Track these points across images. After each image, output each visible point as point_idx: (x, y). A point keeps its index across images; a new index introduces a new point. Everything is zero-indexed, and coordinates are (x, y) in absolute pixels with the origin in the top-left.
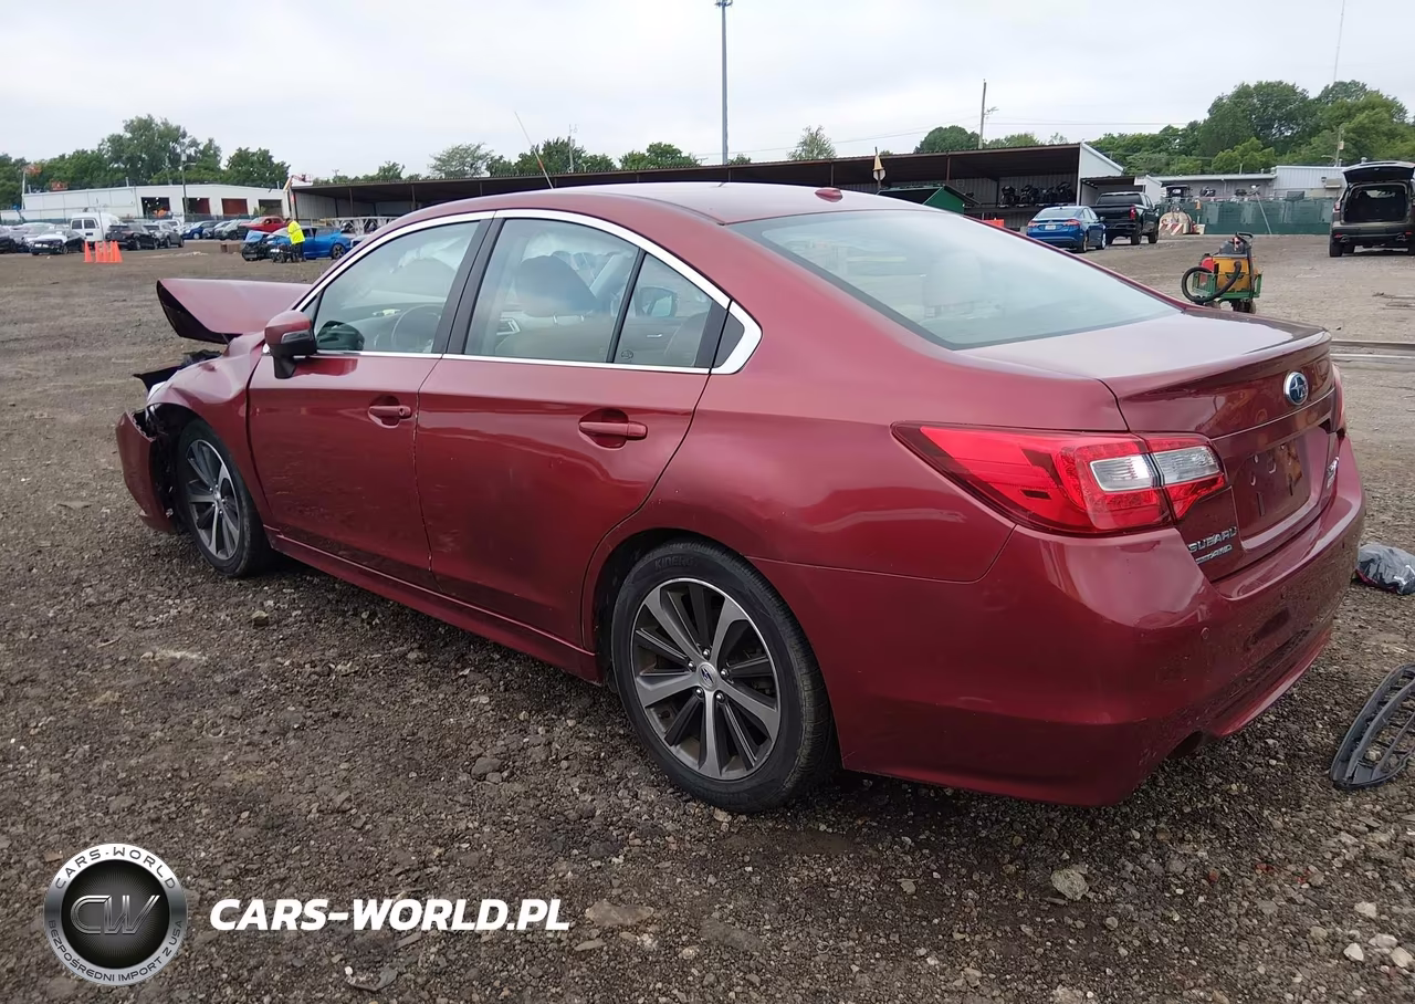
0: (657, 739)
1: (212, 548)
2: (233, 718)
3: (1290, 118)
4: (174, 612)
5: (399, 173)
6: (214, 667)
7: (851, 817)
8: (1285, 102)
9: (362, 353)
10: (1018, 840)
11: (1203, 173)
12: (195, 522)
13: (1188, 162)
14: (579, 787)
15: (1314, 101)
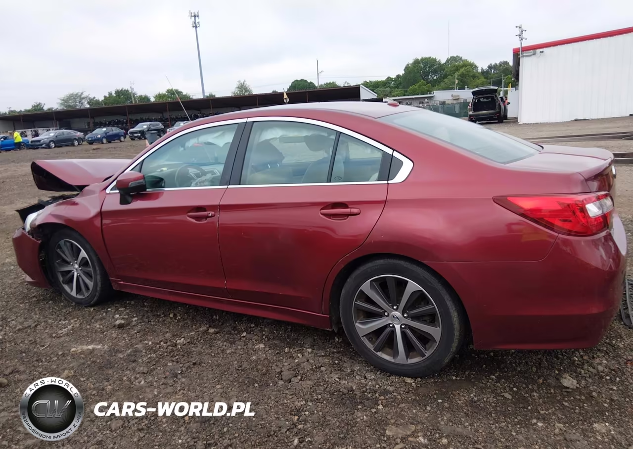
0: (369, 350)
1: (74, 293)
2: (144, 373)
3: (435, 72)
4: (70, 327)
5: (43, 108)
6: (114, 351)
7: (462, 371)
8: (433, 65)
9: (166, 189)
10: (534, 369)
11: (404, 95)
12: (61, 281)
13: (398, 91)
14: (338, 378)
15: (443, 64)
